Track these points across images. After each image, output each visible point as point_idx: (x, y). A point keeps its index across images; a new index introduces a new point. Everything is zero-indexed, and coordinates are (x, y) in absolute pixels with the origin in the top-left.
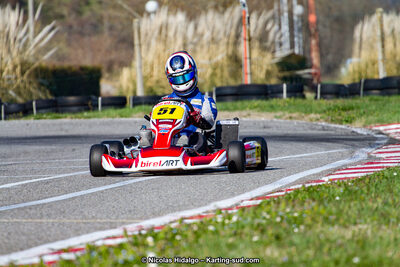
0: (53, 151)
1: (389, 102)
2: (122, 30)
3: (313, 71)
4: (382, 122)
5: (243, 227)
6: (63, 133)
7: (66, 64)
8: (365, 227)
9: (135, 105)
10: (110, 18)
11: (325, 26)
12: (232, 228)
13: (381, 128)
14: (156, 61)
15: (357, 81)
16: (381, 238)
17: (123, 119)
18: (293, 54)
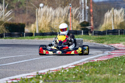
0: (10, 49)
1: (115, 37)
2: (32, 12)
3: (91, 27)
4: (113, 43)
5: (70, 74)
6: (13, 44)
7: (14, 22)
8: (108, 75)
9: (35, 35)
10: (28, 8)
11: (95, 13)
12: (66, 74)
13: (112, 45)
14: (42, 22)
15: (105, 30)
16: (113, 78)
17: (32, 40)
18: (85, 21)
